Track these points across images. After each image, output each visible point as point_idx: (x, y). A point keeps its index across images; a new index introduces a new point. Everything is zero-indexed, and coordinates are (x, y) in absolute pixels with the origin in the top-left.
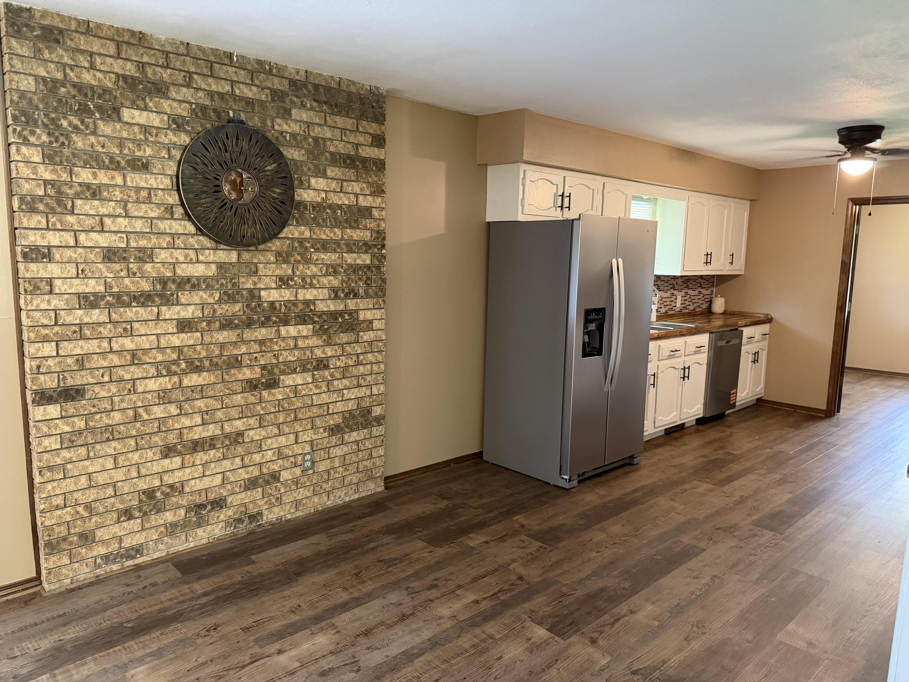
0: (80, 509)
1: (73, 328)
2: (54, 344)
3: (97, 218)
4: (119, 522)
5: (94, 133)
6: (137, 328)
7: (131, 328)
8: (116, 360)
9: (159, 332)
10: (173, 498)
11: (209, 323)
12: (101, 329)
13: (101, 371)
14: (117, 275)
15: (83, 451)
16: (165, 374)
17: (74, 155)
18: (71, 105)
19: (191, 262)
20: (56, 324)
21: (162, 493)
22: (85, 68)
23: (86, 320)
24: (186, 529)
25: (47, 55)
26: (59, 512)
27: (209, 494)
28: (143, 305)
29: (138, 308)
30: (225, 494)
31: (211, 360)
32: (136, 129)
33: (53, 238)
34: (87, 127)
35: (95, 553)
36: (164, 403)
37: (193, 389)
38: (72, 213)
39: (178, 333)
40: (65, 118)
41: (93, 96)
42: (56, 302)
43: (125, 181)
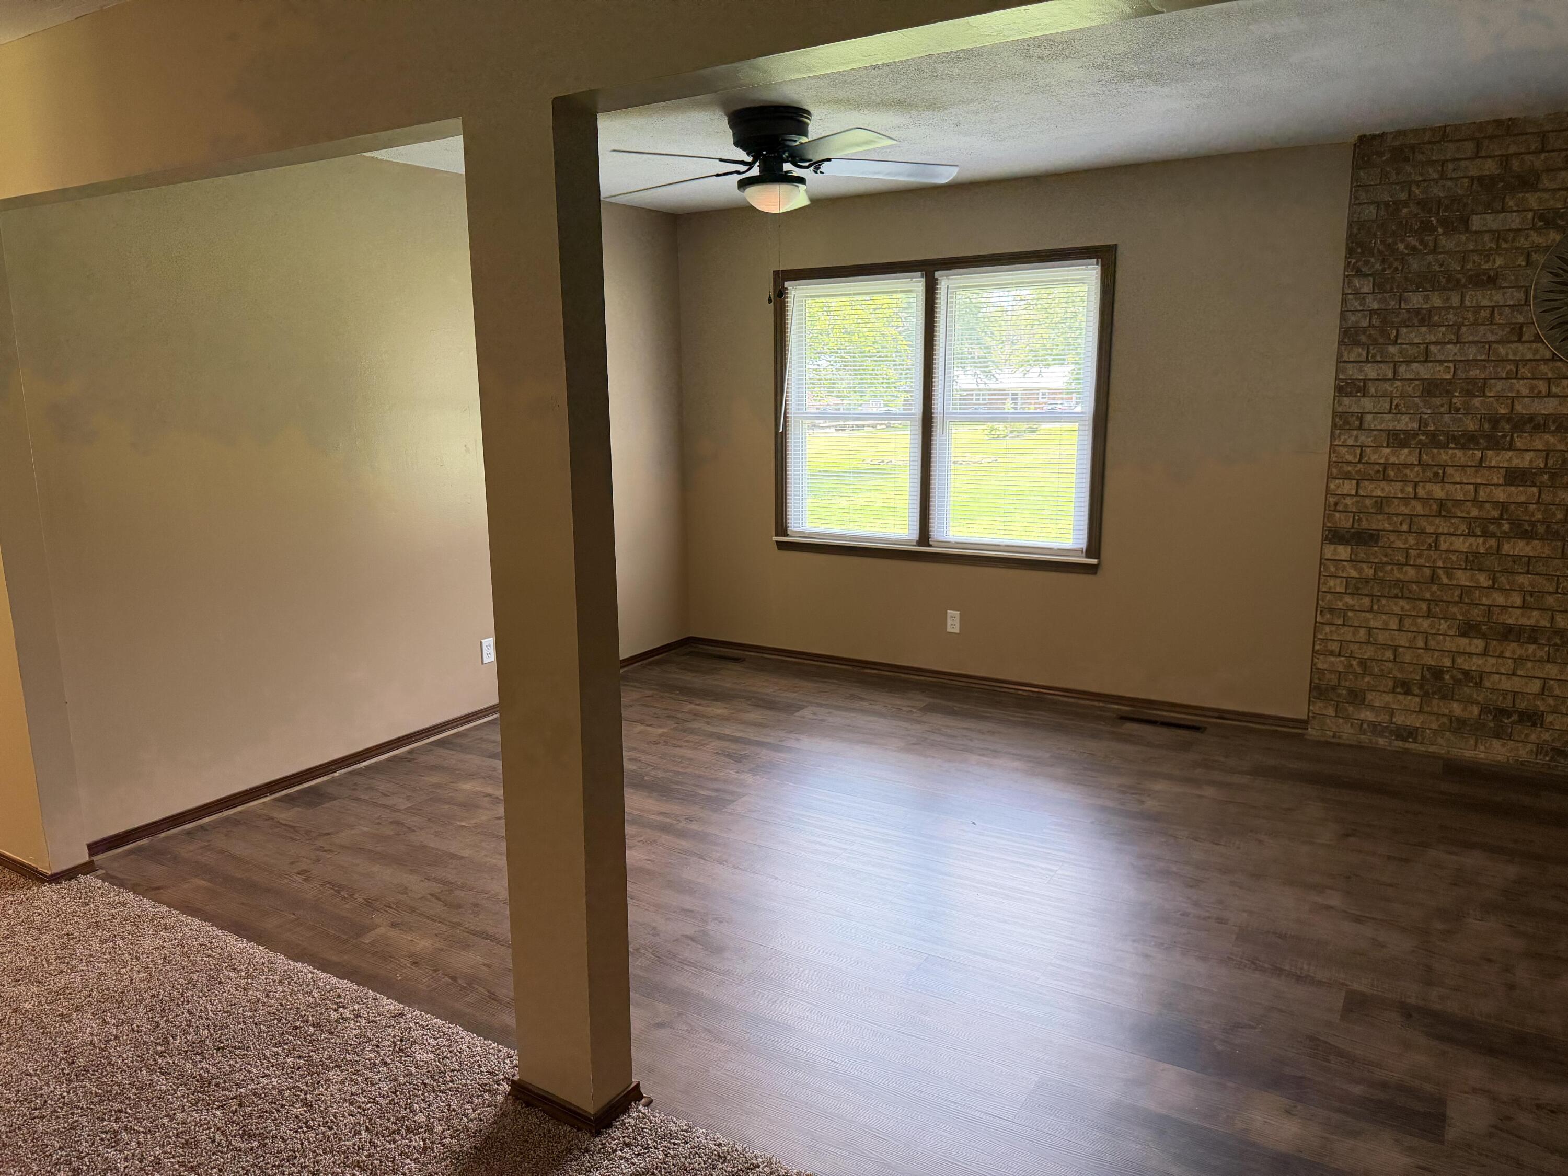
0: (1354, 663)
1: (1377, 467)
2: (1354, 482)
3: (1422, 346)
4: (1393, 692)
5: (1434, 251)
6: (1450, 474)
7: (1444, 473)
8: (1419, 509)
9: (1479, 481)
10: (1465, 689)
11: (1553, 476)
12: (1408, 471)
13: (1400, 518)
14: (1436, 411)
15: (1366, 601)
16: (1479, 533)
17: (1406, 279)
18: (1411, 226)
19: (1539, 396)
20: (1360, 462)
21: (1452, 677)
22: (1433, 180)
23: (1393, 459)
24: (1478, 733)
25: (1393, 177)
26: (1333, 659)
27: (1518, 701)
28: (1464, 447)
29: (1456, 451)
30: (1542, 709)
31: (1548, 527)
32: (1487, 238)
33: (1371, 371)
34: (1426, 246)
35: (1362, 716)
36: (1471, 569)
37: (1516, 559)
38: (1395, 343)
39: (1506, 485)
40: (1402, 241)
41: (1439, 208)
42: (1364, 439)
43: (1462, 301)
